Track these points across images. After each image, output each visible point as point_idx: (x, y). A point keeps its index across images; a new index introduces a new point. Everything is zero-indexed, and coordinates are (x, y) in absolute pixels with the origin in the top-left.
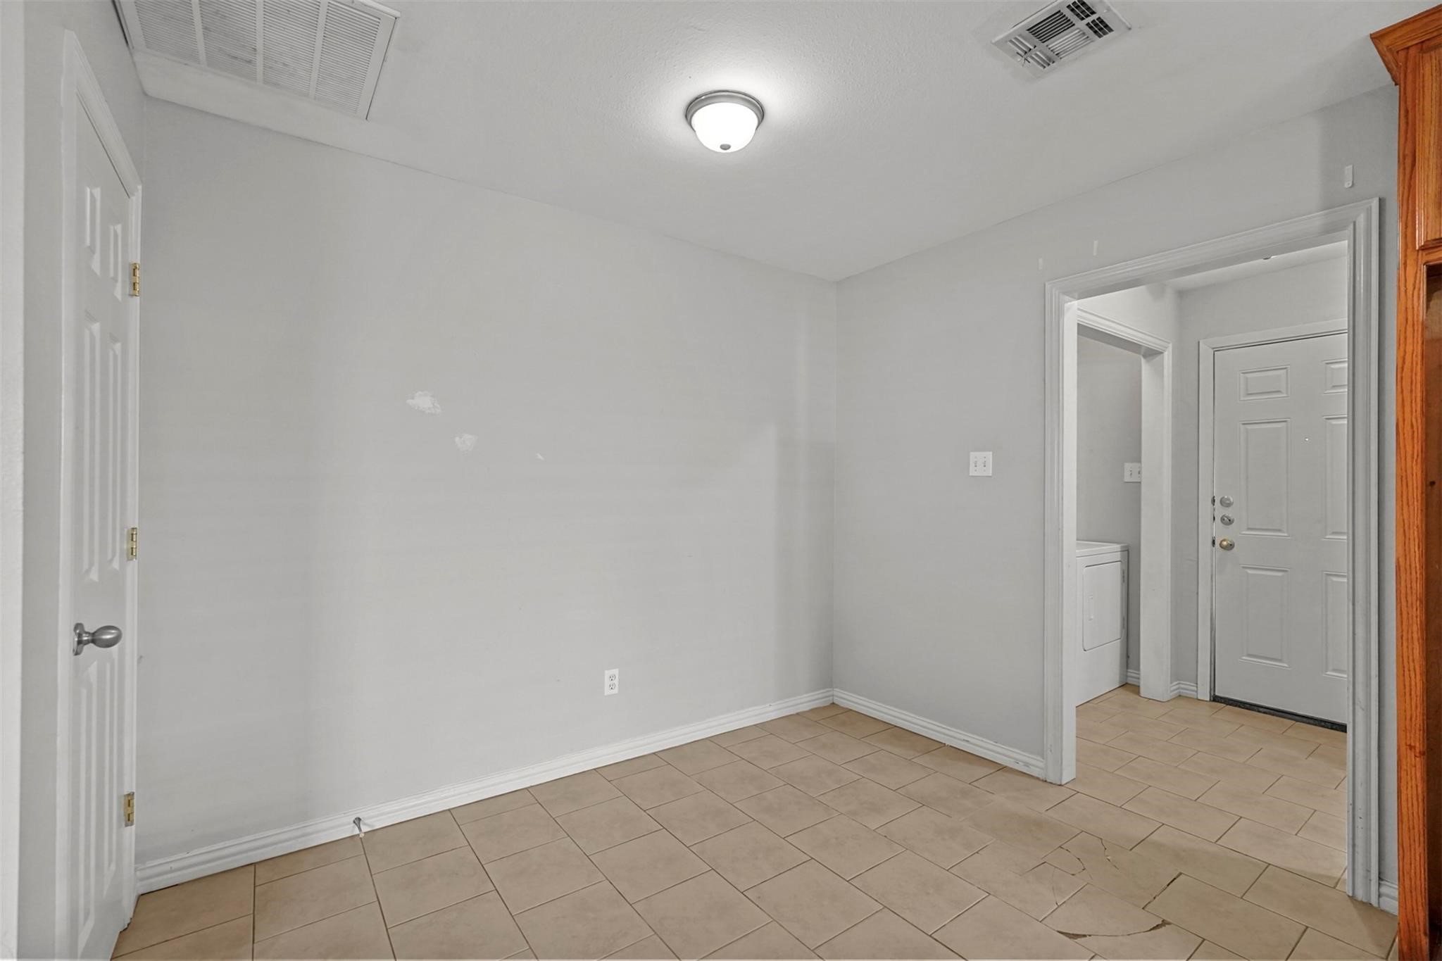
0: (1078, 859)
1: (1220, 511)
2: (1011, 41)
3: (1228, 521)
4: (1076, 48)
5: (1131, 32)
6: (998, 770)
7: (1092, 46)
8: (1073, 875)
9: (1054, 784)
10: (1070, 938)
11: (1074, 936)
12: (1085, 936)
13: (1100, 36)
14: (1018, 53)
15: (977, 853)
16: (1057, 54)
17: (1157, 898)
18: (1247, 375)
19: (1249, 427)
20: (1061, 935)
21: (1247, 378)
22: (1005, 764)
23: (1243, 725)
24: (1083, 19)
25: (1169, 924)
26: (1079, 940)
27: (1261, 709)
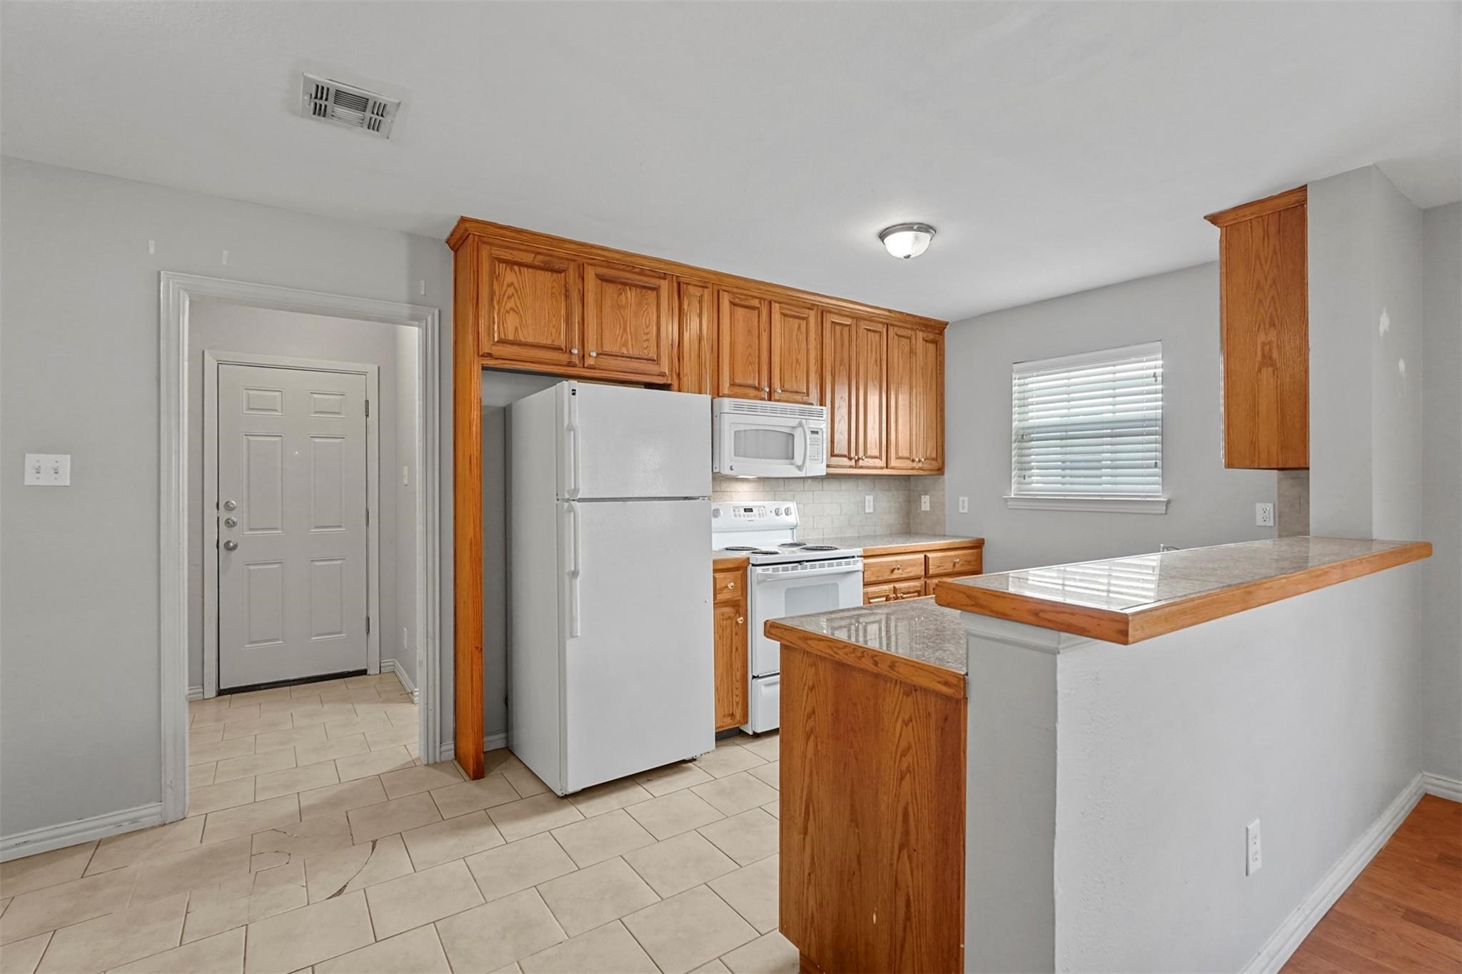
0: (277, 852)
1: (224, 516)
2: (318, 86)
3: (230, 524)
4: (349, 122)
5: (386, 140)
6: (97, 848)
7: (359, 129)
8: (287, 863)
9: (177, 821)
10: (339, 895)
11: (340, 892)
12: (345, 886)
13: (369, 128)
14: (311, 95)
15: (187, 913)
16: (333, 116)
17: (353, 833)
18: (249, 392)
19: (250, 438)
20: (331, 899)
21: (249, 395)
22: (98, 838)
23: (260, 704)
24: (373, 113)
25: (377, 840)
26: (345, 891)
27: (262, 687)
